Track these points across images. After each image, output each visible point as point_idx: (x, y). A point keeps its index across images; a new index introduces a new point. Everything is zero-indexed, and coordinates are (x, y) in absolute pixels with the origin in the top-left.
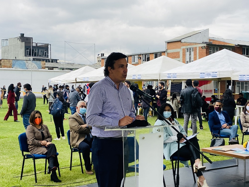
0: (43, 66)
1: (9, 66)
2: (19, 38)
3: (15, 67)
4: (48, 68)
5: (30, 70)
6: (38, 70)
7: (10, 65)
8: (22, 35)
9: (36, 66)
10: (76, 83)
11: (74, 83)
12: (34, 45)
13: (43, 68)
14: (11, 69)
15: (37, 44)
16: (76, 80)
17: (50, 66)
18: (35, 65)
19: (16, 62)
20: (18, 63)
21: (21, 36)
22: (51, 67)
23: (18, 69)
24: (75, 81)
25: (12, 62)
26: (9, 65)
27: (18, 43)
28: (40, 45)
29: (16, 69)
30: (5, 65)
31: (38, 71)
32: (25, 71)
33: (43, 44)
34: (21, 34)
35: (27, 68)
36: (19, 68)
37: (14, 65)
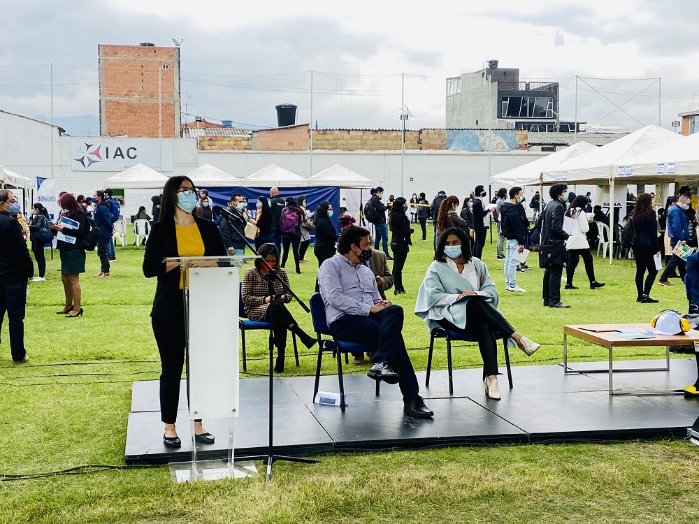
0: (521, 143)
1: (440, 145)
2: (485, 71)
3: (453, 147)
4: (541, 147)
5: (488, 153)
6: (508, 153)
7: (442, 141)
8: (493, 64)
9: (505, 144)
10: (542, 185)
11: (538, 185)
12: (522, 87)
13: (521, 147)
14: (445, 151)
15: (528, 85)
16: (541, 178)
17: (546, 143)
18: (502, 140)
19: (455, 136)
20: (460, 135)
21: (490, 66)
22: (550, 144)
23: (460, 153)
24: (539, 182)
25: (446, 135)
26: (440, 143)
27: (482, 85)
28: (536, 87)
29: (456, 152)
30: (431, 143)
31: (509, 155)
32: (476, 156)
33: (544, 85)
34: (491, 62)
35: (481, 148)
36: (464, 149)
37: (451, 142)
